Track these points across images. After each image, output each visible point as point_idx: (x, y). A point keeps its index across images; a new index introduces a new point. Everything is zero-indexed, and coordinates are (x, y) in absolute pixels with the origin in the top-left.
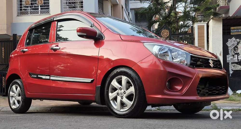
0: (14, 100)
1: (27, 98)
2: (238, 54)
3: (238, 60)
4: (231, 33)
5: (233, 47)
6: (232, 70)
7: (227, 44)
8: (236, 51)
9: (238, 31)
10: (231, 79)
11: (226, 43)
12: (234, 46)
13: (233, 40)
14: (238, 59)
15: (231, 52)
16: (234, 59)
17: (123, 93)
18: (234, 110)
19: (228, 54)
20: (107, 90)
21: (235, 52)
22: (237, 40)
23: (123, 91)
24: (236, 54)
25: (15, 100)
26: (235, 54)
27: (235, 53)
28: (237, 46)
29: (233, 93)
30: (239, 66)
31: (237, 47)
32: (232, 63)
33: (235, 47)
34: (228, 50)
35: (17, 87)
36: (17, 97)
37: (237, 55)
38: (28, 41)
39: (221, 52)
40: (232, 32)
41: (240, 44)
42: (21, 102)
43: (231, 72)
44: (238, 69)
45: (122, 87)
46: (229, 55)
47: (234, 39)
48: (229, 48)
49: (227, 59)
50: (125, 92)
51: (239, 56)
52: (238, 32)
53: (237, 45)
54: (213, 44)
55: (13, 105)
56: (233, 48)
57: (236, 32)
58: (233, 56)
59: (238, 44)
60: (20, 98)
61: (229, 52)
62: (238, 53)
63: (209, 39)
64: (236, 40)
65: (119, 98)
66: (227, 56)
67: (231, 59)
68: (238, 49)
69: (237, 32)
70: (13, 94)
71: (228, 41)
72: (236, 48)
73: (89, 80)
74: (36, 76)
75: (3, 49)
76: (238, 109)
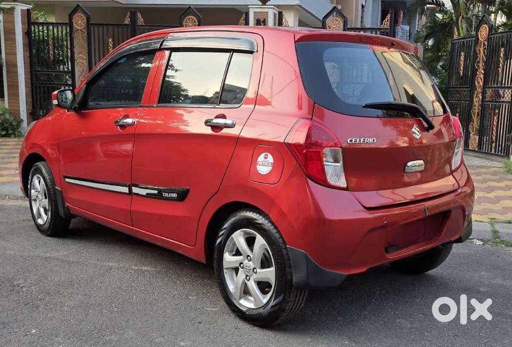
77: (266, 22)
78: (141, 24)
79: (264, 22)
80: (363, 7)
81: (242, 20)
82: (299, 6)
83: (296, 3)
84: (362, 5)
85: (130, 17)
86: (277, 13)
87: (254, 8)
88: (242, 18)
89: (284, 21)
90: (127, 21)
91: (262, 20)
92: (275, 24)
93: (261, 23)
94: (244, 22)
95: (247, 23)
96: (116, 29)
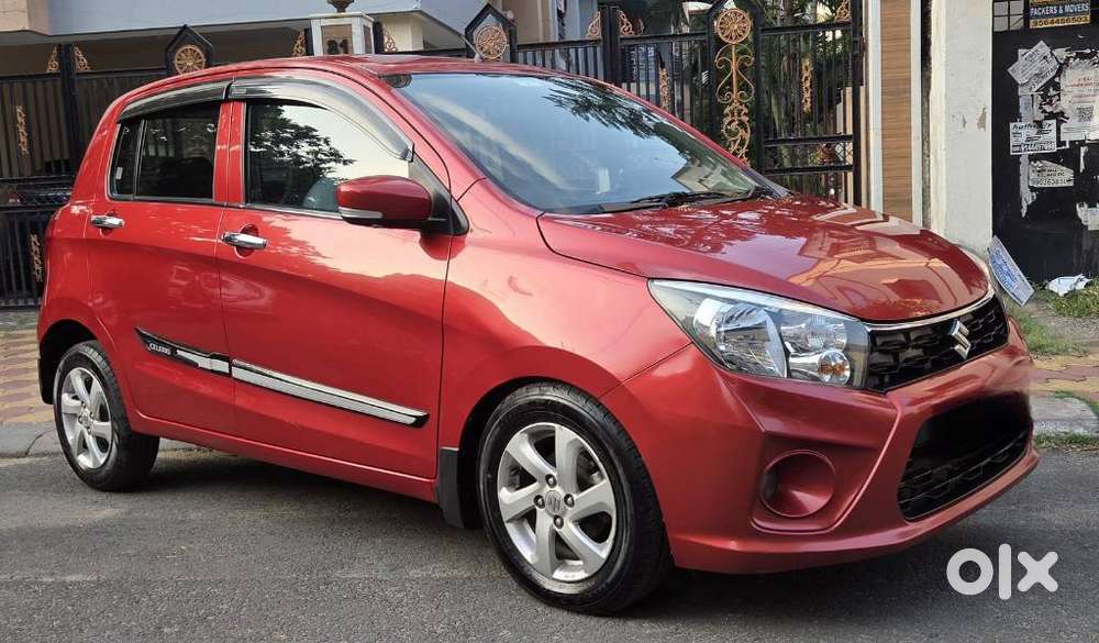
0: (82, 434)
1: (135, 433)
2: (1059, 117)
3: (1060, 143)
4: (1032, 21)
5: (1040, 85)
6: (1033, 189)
7: (1014, 71)
8: (1050, 103)
9: (1061, 11)
10: (1028, 227)
11: (1010, 70)
12: (1044, 81)
13: (1041, 51)
14: (1058, 138)
15: (1029, 110)
16: (1043, 138)
17: (563, 504)
18: (1048, 439)
19: (1016, 116)
20: (489, 476)
21: (1048, 109)
22: (1056, 52)
23: (559, 491)
24: (1051, 116)
25: (85, 430)
26: (1046, 118)
27: (1044, 111)
28: (1057, 80)
29: (1032, 291)
30: (1064, 168)
31: (1057, 87)
32: (1033, 158)
33: (1046, 88)
34: (1017, 98)
35: (91, 379)
36: (96, 422)
37: (1054, 122)
38: (119, 176)
39: (984, 114)
40: (1037, 17)
41: (1068, 72)
42: (114, 446)
43: (1027, 198)
44: (1059, 185)
45: (555, 474)
46: (1019, 124)
47: (1042, 48)
48: (1020, 89)
49: (1013, 141)
50: (569, 499)
51: (1063, 126)
52: (1064, 14)
53: (1054, 77)
54: (950, 74)
55: (79, 454)
56: (1038, 91)
57: (1051, 15)
58: (1039, 124)
59: (1059, 72)
60: (105, 428)
61: (1018, 107)
62: (1062, 113)
63: (932, 48)
64: (1052, 55)
65: (544, 520)
66: (1012, 125)
67: (1029, 139)
68: (1059, 95)
69: (1058, 15)
70: (77, 407)
71: (1016, 60)
72: (1051, 88)
73: (405, 414)
74: (167, 351)
75: (18, 110)
76: (1066, 433)
77: (350, 45)
78: (82, 70)
79: (346, 45)
80: (560, 15)
81: (299, 46)
82: (420, 12)
83: (412, 8)
84: (559, 12)
85: (60, 58)
86: (371, 26)
87: (320, 18)
88: (299, 42)
89: (386, 39)
90: (53, 66)
91: (340, 41)
92: (368, 50)
93: (339, 48)
94: (304, 49)
95: (309, 52)
96: (29, 85)
